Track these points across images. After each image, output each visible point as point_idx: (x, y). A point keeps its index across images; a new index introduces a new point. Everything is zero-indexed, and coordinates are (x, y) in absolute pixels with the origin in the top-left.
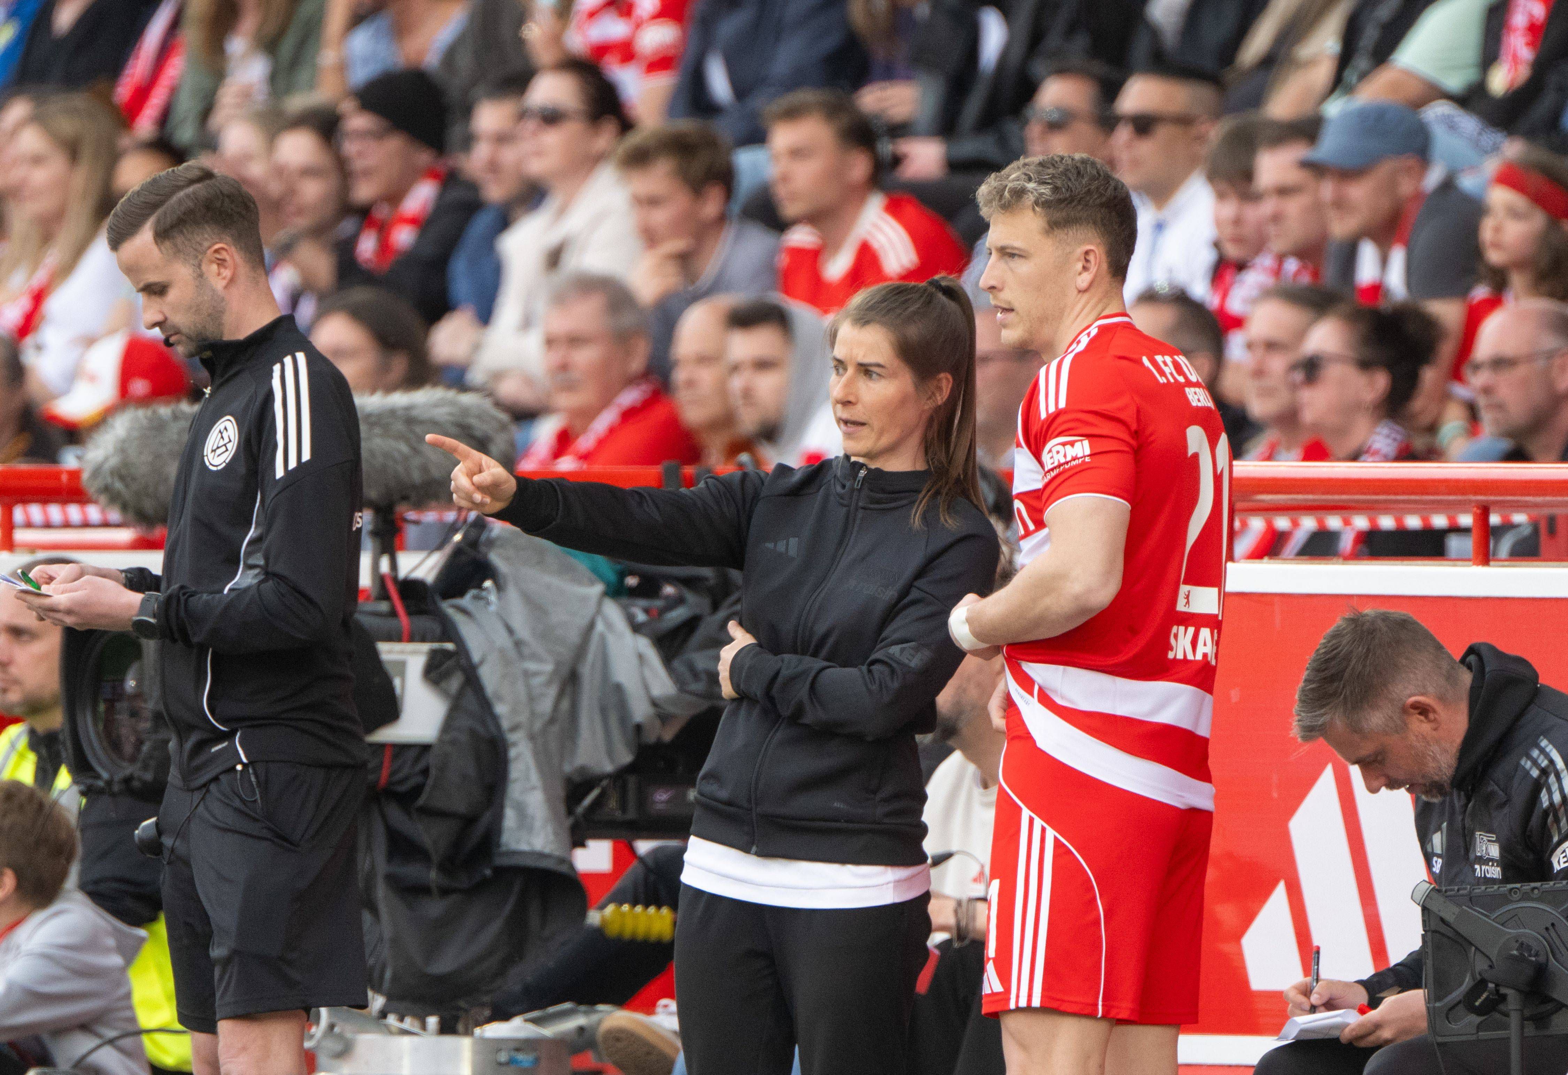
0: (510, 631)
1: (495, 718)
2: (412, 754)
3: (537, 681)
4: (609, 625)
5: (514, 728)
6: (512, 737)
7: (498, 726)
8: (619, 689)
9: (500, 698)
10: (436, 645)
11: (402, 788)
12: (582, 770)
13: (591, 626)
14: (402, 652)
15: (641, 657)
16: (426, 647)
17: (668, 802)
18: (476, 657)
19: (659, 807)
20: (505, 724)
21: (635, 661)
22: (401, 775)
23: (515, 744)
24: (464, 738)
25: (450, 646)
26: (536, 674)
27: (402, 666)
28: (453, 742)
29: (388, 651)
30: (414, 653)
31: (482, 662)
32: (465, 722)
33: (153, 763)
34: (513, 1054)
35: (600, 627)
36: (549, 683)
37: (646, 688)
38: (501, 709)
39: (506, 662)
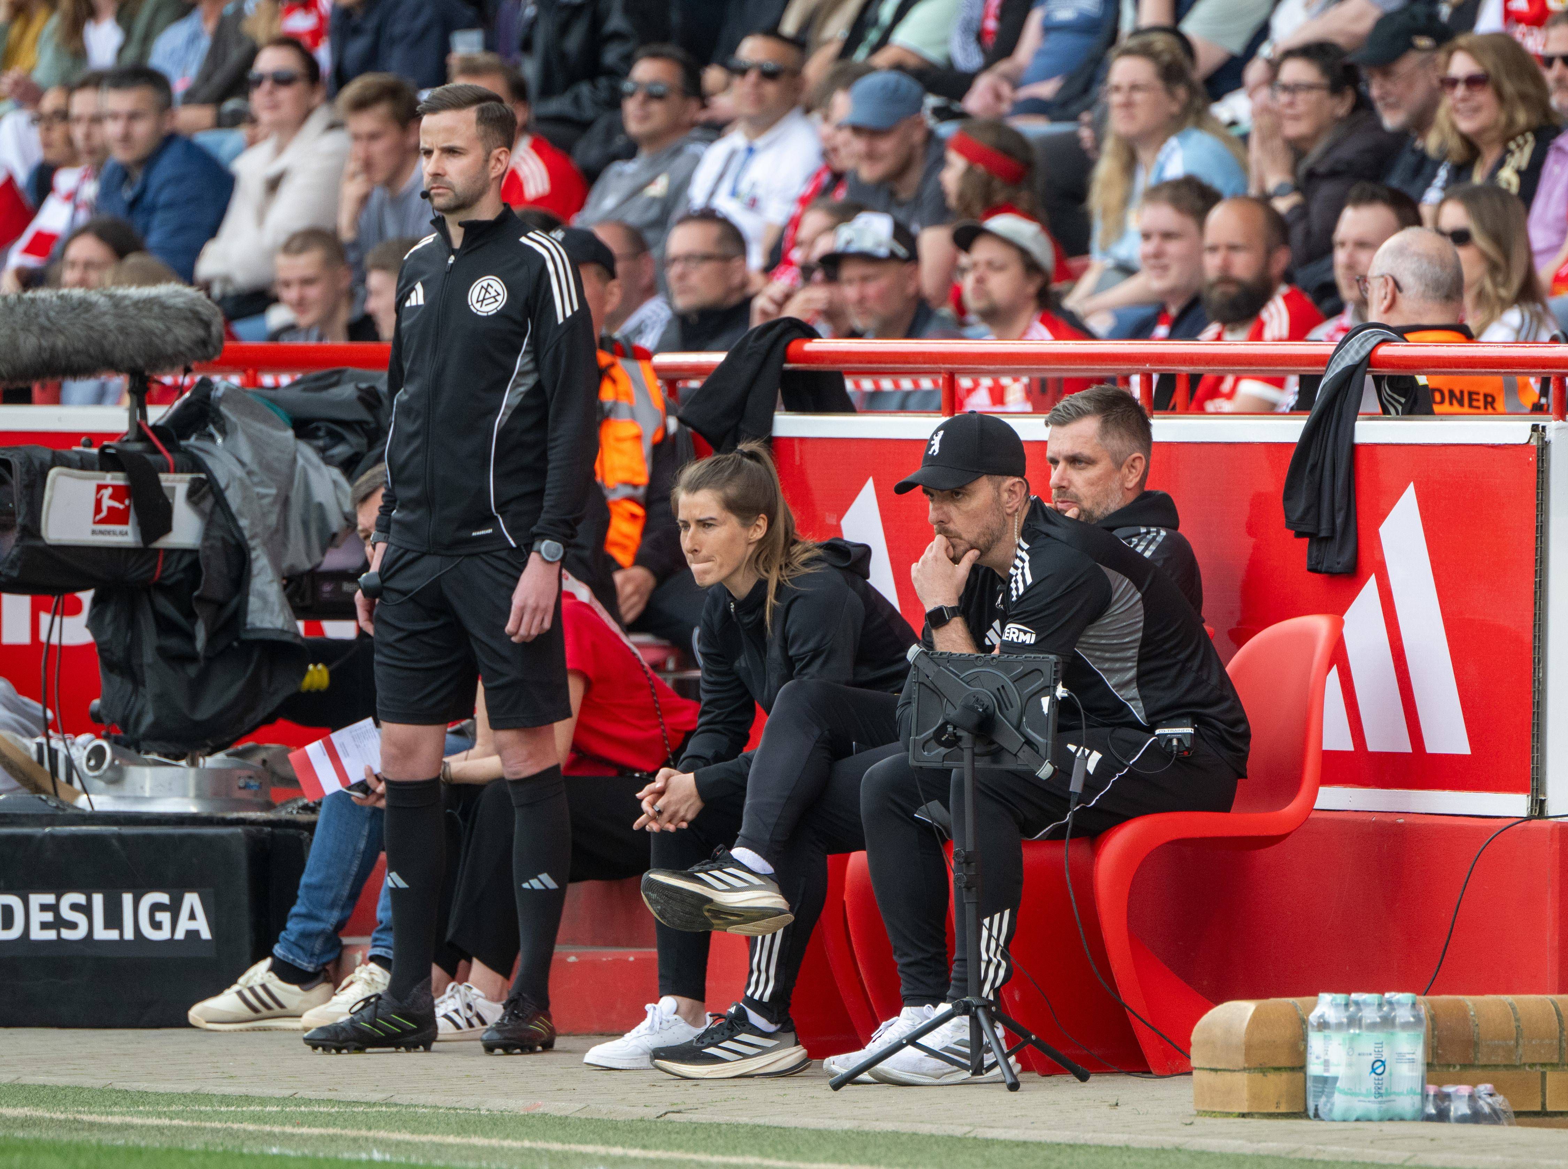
0: (242, 464)
1: (239, 529)
2: (175, 557)
3: (266, 501)
4: (307, 460)
5: (253, 537)
6: (252, 543)
7: (242, 535)
8: (320, 506)
9: (242, 515)
10: (195, 475)
11: (168, 582)
12: (292, 567)
13: (294, 460)
14: (173, 481)
15: (335, 483)
16: (188, 477)
17: (331, 592)
18: (222, 485)
19: (326, 595)
20: (247, 534)
21: (331, 486)
22: (167, 574)
23: (254, 549)
24: (219, 544)
25: (203, 476)
26: (264, 496)
27: (173, 489)
28: (212, 547)
29: (167, 480)
30: (181, 481)
31: (227, 487)
32: (217, 533)
33: (19, 564)
34: (248, 780)
35: (300, 461)
36: (273, 504)
37: (340, 505)
38: (243, 522)
39: (244, 487)
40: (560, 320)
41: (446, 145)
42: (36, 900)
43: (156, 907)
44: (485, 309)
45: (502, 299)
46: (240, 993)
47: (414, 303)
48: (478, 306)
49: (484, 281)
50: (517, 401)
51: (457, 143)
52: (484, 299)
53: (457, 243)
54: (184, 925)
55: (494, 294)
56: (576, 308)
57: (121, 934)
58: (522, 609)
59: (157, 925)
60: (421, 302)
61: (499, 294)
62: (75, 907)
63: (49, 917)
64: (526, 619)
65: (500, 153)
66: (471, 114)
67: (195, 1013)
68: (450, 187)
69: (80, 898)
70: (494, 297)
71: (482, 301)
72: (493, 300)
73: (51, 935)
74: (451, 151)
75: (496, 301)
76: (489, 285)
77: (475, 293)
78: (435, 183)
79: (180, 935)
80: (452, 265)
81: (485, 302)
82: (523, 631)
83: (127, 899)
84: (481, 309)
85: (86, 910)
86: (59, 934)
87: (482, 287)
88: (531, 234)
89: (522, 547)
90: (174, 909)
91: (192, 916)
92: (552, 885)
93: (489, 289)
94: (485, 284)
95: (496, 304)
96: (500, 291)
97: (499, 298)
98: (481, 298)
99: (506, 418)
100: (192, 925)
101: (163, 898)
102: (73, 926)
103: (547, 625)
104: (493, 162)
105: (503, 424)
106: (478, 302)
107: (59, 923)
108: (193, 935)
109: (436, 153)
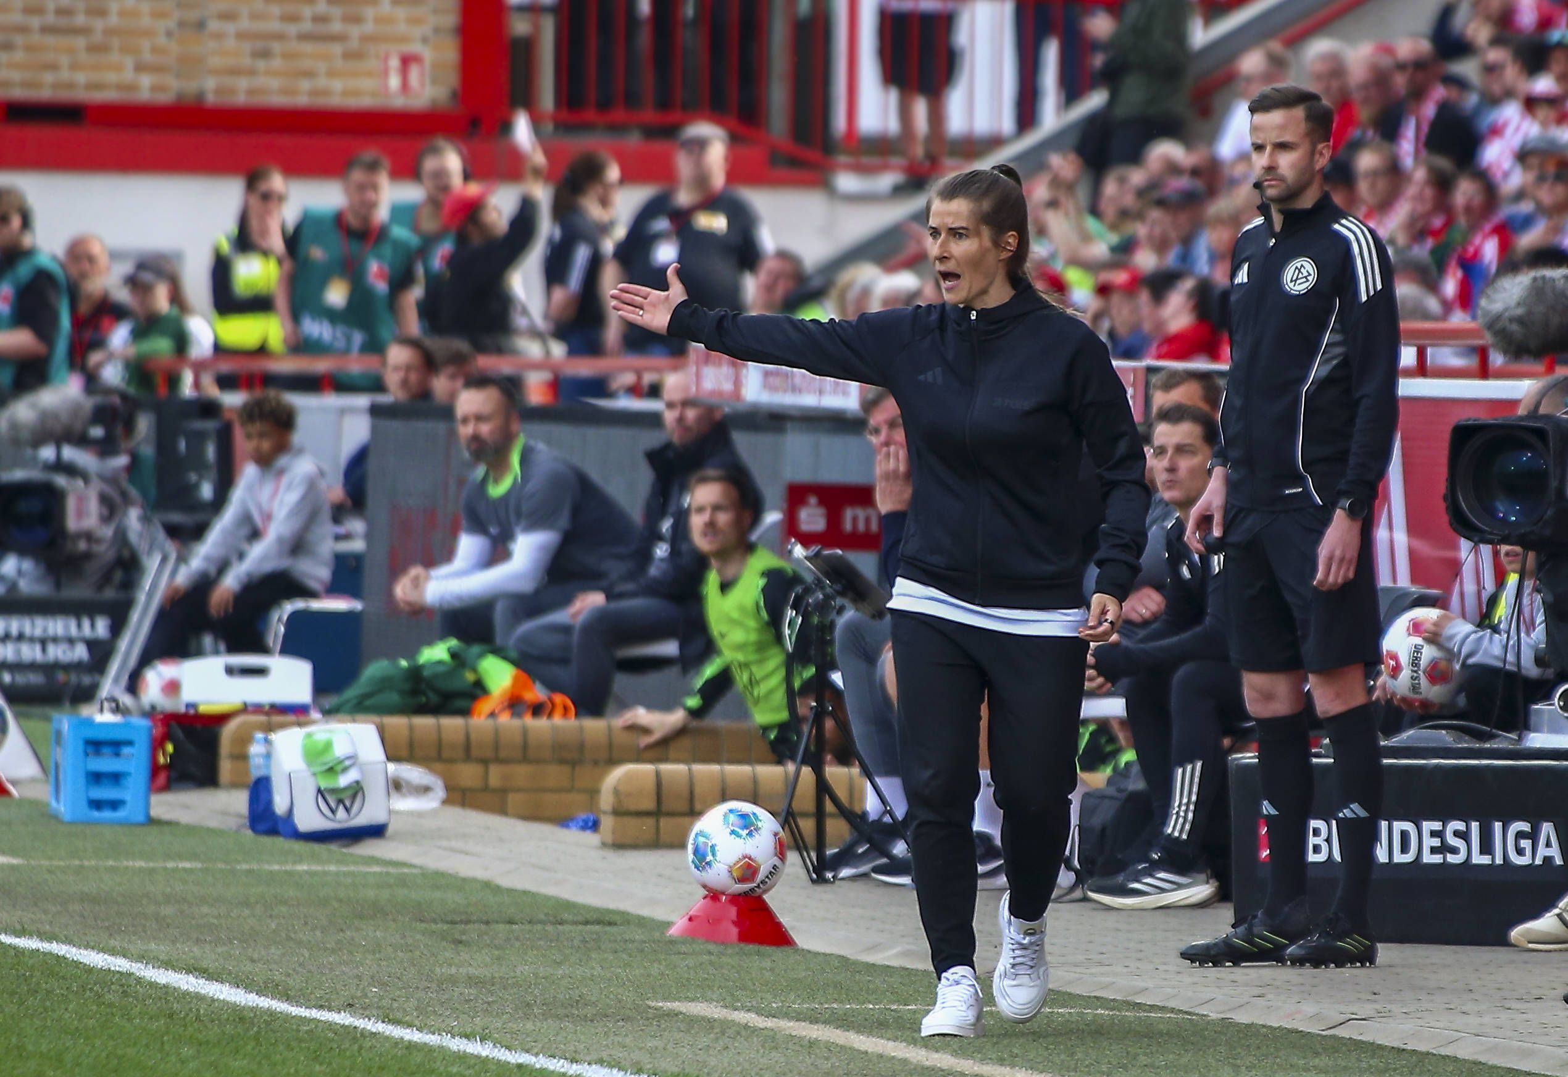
40: (1364, 298)
41: (1278, 140)
42: (1428, 826)
43: (1520, 835)
44: (1298, 288)
45: (1312, 279)
46: (1559, 916)
47: (1240, 281)
48: (1291, 285)
49: (1298, 262)
50: (1325, 370)
51: (1287, 138)
52: (1297, 279)
53: (1278, 227)
54: (1542, 852)
55: (1305, 274)
56: (1379, 287)
57: (1493, 859)
58: (1330, 559)
59: (1520, 852)
60: (1246, 280)
61: (1310, 275)
62: (1457, 834)
63: (1436, 842)
64: (1334, 568)
65: (1323, 148)
66: (1299, 112)
67: (1516, 933)
68: (1282, 179)
69: (1460, 825)
70: (1306, 277)
71: (1296, 281)
72: (1304, 280)
73: (1437, 859)
74: (1282, 146)
75: (1308, 281)
76: (1302, 266)
77: (1289, 273)
78: (1268, 175)
79: (1538, 861)
80: (1272, 246)
81: (1298, 282)
82: (1331, 579)
83: (1498, 826)
84: (1295, 288)
85: (1464, 836)
86: (1445, 858)
87: (1297, 268)
88: (1344, 221)
89: (1329, 505)
90: (1533, 836)
91: (1548, 845)
92: (1362, 813)
93: (1302, 270)
94: (1299, 265)
95: (1308, 284)
96: (1312, 272)
97: (1310, 278)
98: (1294, 278)
99: (1314, 387)
100: (1549, 852)
101: (1525, 826)
102: (1454, 851)
103: (1351, 575)
104: (1317, 156)
105: (1310, 393)
106: (1291, 281)
107: (1445, 849)
108: (1548, 860)
109: (1268, 149)
